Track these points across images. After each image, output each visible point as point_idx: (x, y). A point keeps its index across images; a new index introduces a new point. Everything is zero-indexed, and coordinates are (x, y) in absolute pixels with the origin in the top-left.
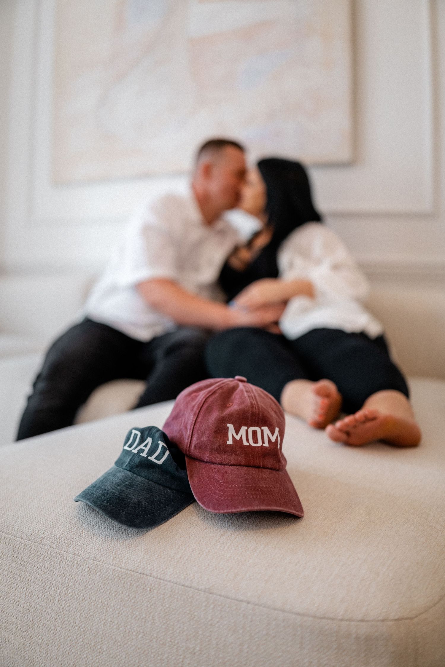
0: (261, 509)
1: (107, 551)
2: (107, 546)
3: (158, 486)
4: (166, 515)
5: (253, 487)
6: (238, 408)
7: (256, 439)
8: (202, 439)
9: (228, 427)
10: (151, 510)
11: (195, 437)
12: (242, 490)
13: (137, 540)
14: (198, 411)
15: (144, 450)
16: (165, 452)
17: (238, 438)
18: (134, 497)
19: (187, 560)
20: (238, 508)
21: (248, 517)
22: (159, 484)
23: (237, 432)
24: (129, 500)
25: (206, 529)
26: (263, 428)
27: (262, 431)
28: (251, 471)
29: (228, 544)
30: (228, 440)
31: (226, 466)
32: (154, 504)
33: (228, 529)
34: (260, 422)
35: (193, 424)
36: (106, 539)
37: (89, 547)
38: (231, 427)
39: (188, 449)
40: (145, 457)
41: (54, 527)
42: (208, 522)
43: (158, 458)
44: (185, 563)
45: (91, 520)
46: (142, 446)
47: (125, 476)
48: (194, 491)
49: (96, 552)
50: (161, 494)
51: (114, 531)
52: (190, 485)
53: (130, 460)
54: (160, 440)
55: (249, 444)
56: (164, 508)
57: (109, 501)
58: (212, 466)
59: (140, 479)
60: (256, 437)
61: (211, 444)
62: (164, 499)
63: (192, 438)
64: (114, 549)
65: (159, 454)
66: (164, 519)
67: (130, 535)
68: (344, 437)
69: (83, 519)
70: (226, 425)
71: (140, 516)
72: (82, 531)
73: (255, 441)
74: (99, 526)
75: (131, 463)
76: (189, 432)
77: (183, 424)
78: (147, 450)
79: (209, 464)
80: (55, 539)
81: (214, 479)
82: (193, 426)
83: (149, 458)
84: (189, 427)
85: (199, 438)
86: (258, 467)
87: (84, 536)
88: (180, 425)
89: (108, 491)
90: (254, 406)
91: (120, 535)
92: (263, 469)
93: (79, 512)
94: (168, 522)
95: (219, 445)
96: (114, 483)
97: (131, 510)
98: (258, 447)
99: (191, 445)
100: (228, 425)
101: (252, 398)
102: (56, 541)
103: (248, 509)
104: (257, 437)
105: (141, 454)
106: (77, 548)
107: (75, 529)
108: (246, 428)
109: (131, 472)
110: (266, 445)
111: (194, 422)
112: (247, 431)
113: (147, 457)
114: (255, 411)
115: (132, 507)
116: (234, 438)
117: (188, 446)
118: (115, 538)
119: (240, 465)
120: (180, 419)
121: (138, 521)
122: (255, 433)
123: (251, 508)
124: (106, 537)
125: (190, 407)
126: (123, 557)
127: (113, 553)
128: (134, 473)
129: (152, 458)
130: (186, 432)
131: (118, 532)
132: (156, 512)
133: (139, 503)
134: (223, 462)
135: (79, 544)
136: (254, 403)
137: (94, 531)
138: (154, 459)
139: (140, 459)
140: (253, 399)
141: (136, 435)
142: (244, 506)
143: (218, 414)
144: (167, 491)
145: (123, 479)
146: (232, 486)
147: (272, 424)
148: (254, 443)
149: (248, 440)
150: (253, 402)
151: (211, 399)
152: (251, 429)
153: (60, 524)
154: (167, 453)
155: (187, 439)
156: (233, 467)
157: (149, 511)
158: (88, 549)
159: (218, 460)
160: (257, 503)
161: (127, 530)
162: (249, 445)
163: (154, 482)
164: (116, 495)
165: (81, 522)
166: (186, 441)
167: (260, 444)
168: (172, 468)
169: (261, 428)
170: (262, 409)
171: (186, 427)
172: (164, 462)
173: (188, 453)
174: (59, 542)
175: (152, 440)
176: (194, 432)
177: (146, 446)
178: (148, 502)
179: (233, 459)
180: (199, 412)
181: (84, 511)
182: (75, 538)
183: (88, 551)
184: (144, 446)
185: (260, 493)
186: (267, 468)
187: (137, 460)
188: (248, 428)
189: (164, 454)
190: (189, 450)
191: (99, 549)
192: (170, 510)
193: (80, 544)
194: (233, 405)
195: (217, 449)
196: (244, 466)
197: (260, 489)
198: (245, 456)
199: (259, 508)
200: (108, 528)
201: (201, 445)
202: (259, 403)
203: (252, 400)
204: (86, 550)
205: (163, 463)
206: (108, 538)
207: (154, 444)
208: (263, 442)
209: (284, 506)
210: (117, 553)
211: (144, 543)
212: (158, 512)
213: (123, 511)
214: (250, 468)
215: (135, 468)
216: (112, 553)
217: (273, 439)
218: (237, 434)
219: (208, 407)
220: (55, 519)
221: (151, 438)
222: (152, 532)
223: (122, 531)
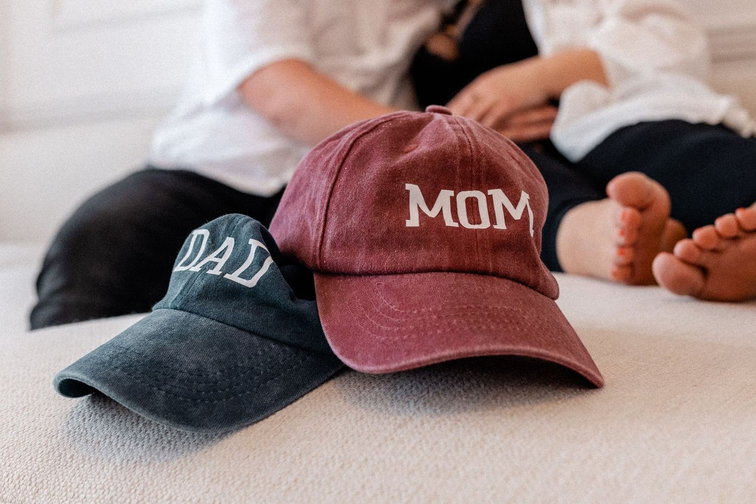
0: (490, 351)
1: (124, 490)
2: (124, 478)
3: (248, 336)
4: (268, 400)
5: (471, 309)
6: (431, 149)
7: (476, 216)
8: (349, 224)
9: (408, 192)
10: (230, 387)
11: (333, 220)
12: (443, 316)
13: (195, 458)
14: (336, 168)
15: (216, 263)
16: (264, 260)
17: (433, 214)
18: (189, 360)
19: (312, 482)
20: (433, 351)
21: (465, 391)
22: (252, 333)
23: (430, 204)
24: (176, 366)
25: (362, 418)
26: (490, 192)
27: (490, 200)
28: (467, 280)
29: (413, 441)
30: (409, 219)
31: (406, 276)
32: (238, 376)
33: (414, 413)
34: (483, 179)
35: (328, 196)
36: (124, 465)
37: (83, 487)
38: (414, 190)
39: (318, 253)
40: (218, 276)
41: (11, 456)
42: (367, 406)
43: (246, 275)
44: (306, 490)
45: (94, 434)
46: (212, 258)
47: (170, 320)
48: (330, 337)
49: (97, 496)
50: (257, 355)
51: (145, 447)
52: (324, 329)
53: (185, 287)
54: (252, 238)
55: (460, 224)
56: (262, 385)
57: (128, 368)
58: (375, 280)
59: (204, 322)
60: (475, 211)
61: (369, 231)
62: (262, 364)
63: (327, 227)
64: (141, 482)
65: (250, 267)
66: (262, 411)
67: (180, 451)
68: (695, 276)
69: (76, 434)
70: (404, 186)
71: (203, 400)
72: (72, 456)
73: (474, 219)
74: (111, 443)
75: (185, 292)
76: (319, 216)
77: (306, 205)
78: (222, 262)
79: (367, 278)
80: (10, 481)
81: (377, 306)
82: (326, 200)
83: (227, 276)
84: (318, 205)
85: (341, 223)
86: (484, 273)
87: (74, 466)
88: (302, 208)
89: (127, 349)
90: (468, 143)
91: (158, 454)
92: (495, 278)
93: (70, 422)
94: (272, 418)
95: (389, 231)
96: (144, 333)
97: (180, 387)
98: (481, 231)
99: (324, 241)
100: (408, 186)
101: (464, 132)
102: (12, 486)
103: (458, 351)
104: (478, 212)
105: (210, 272)
106: (56, 494)
107: (57, 454)
108: (451, 193)
109: (184, 311)
110: (501, 225)
111: (328, 191)
112: (453, 201)
113: (223, 274)
114: (470, 154)
115: (182, 381)
116: (421, 214)
117: (318, 245)
118: (144, 460)
119: (438, 270)
120: (302, 197)
121: (196, 412)
122: (472, 204)
123: (465, 350)
124: (125, 462)
125: (321, 164)
126: (159, 496)
127: (138, 492)
128: (190, 312)
129: (234, 277)
130: (313, 219)
131: (152, 448)
132: (243, 392)
133: (200, 372)
134: (399, 267)
135: (62, 484)
136: (466, 139)
137: (98, 454)
138: (239, 276)
139: (206, 282)
140: (465, 134)
141: (200, 237)
142: (449, 345)
143: (383, 163)
144: (270, 348)
145: (166, 325)
146: (419, 312)
147: (513, 182)
148: (470, 222)
149: (455, 217)
150: (465, 137)
151: (367, 139)
152: (462, 196)
153: (25, 448)
154: (269, 261)
155: (315, 230)
156: (422, 275)
157: (223, 390)
158: (81, 491)
159: (387, 264)
160: (481, 338)
161: (174, 442)
162: (458, 226)
163: (237, 328)
164: (146, 357)
165: (71, 439)
166: (314, 236)
167: (485, 224)
168: (281, 293)
169: (486, 193)
170: (486, 152)
171: (312, 209)
172: (259, 280)
173: (318, 262)
174: (17, 486)
175: (235, 240)
176: (329, 212)
177: (220, 255)
178: (222, 371)
179: (422, 257)
180: (341, 166)
181: (83, 418)
182: (53, 472)
183: (82, 496)
184: (216, 257)
185: (489, 320)
186: (505, 276)
187: (199, 284)
188: (456, 194)
189: (261, 264)
190: (320, 256)
191: (106, 487)
192: (277, 390)
193: (64, 482)
194: (419, 147)
195: (384, 241)
196: (450, 270)
197: (486, 313)
198: (451, 249)
199: (484, 347)
200: (131, 442)
201: (347, 238)
202: (479, 140)
203: (462, 135)
204: (76, 495)
205: (258, 283)
206: (129, 462)
207: (240, 248)
208: (493, 219)
209: (550, 347)
210: (146, 489)
211: (213, 462)
212: (248, 392)
213: (159, 389)
214: (463, 274)
215: (194, 302)
216: (135, 492)
217: (517, 214)
218: (430, 208)
219: (361, 154)
220: (15, 440)
221: (232, 237)
222: (233, 438)
223: (163, 445)
